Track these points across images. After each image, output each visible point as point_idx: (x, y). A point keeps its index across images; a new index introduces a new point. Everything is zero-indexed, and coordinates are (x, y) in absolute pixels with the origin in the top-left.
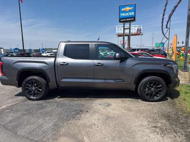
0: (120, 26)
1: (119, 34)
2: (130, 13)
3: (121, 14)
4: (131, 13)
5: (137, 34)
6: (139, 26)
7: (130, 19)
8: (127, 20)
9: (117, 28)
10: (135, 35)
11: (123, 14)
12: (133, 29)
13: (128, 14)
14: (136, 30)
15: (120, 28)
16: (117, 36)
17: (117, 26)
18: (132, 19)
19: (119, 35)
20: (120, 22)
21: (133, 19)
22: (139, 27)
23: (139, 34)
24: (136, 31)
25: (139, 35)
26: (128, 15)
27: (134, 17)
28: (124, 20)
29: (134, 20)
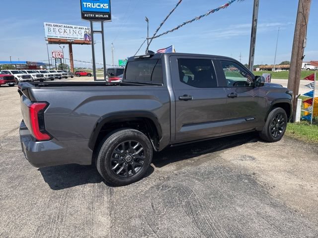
0: (52, 24)
1: (51, 38)
2: (102, 5)
3: (85, 3)
4: (104, 5)
5: (86, 42)
6: (86, 28)
7: (101, 16)
8: (97, 16)
9: (46, 28)
10: (82, 44)
11: (88, 4)
12: (77, 33)
13: (99, 6)
14: (83, 34)
15: (52, 28)
16: (47, 42)
17: (45, 23)
18: (105, 16)
19: (52, 40)
20: (84, 17)
21: (107, 16)
22: (87, 31)
23: (88, 42)
24: (83, 37)
25: (88, 44)
26: (97, 7)
27: (108, 12)
28: (91, 15)
29: (109, 18)
